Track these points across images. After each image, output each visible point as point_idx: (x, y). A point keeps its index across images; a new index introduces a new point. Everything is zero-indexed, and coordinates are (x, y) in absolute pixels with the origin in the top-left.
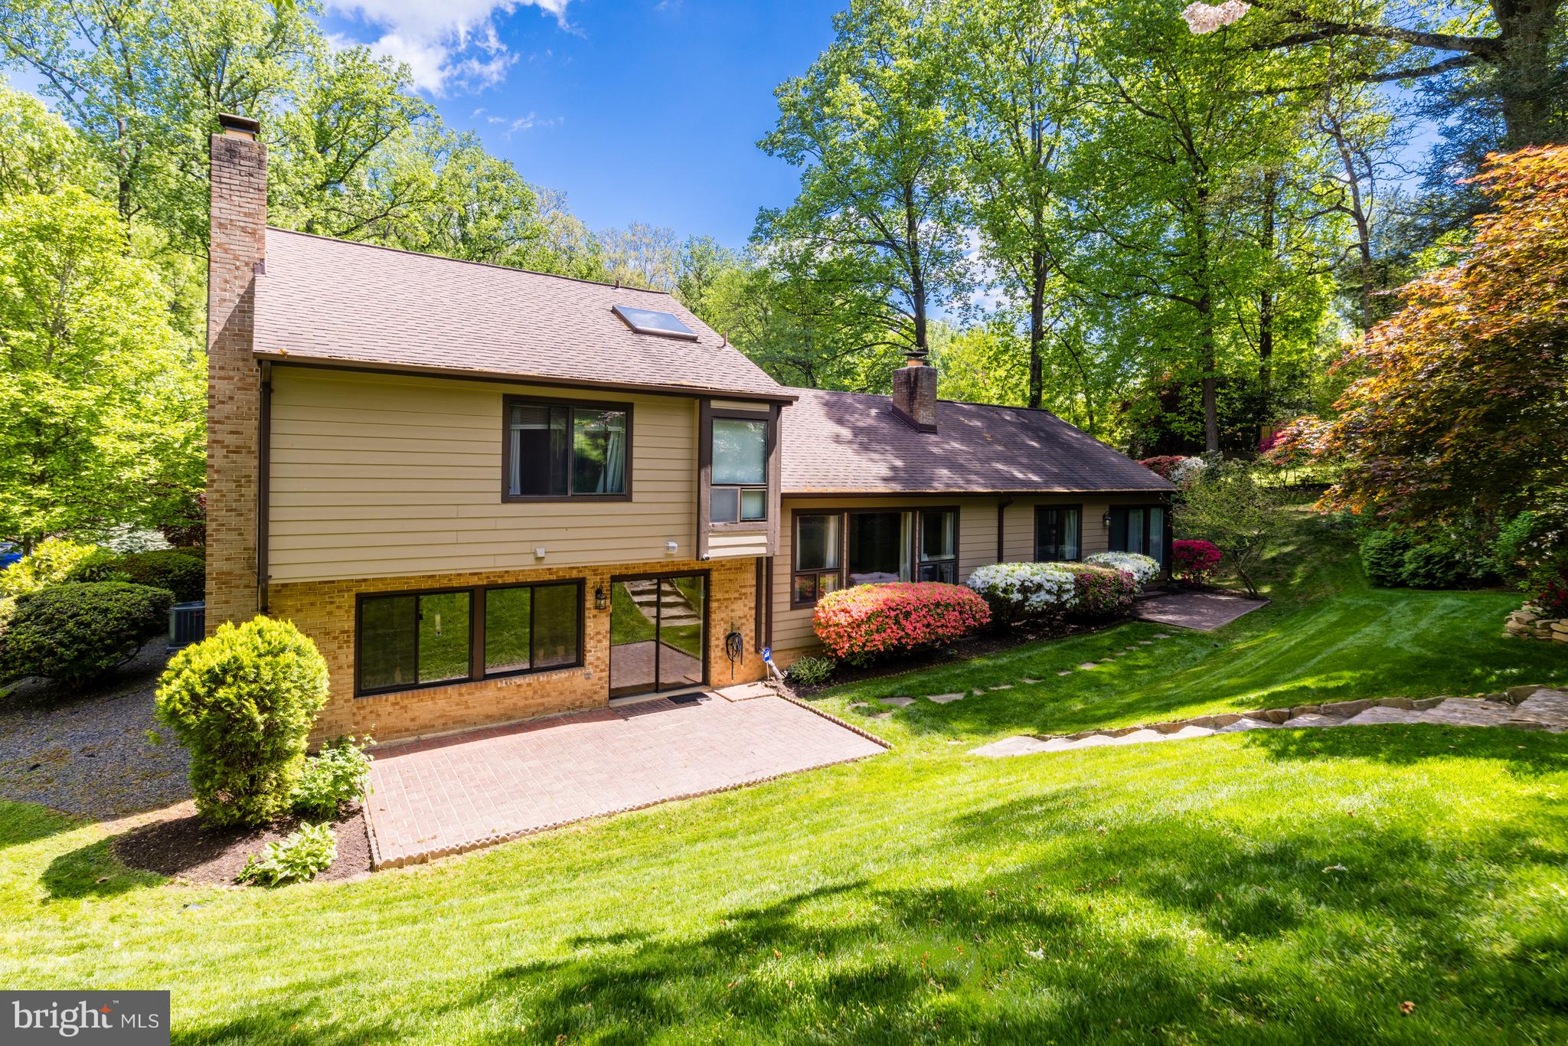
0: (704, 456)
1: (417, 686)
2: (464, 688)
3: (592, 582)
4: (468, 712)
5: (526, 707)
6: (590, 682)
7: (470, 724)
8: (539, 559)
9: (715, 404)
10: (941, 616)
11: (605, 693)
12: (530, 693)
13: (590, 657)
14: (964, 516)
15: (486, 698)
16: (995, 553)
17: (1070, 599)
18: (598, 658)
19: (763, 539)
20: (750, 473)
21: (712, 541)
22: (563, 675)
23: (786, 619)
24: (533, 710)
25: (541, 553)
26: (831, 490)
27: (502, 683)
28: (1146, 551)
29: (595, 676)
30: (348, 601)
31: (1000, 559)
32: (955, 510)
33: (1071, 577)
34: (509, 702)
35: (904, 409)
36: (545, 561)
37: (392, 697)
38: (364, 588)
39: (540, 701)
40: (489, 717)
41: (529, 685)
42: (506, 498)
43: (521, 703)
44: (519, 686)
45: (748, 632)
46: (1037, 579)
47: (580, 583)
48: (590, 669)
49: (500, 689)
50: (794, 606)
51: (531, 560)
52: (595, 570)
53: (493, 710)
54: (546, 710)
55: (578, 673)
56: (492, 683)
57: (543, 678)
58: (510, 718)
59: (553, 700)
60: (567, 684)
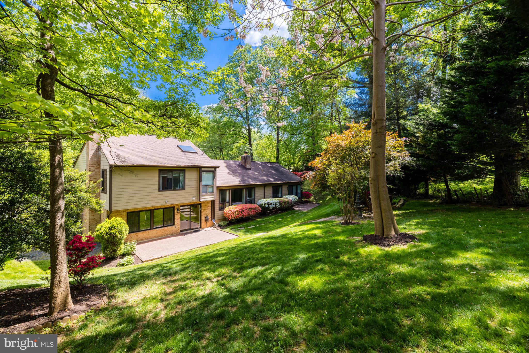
0: (200, 180)
1: (139, 231)
2: (149, 231)
3: (176, 207)
4: (150, 236)
5: (162, 234)
6: (176, 229)
8: (166, 203)
9: (203, 169)
10: (251, 211)
11: (179, 231)
12: (163, 231)
13: (176, 223)
14: (256, 189)
15: (154, 233)
16: (263, 196)
17: (278, 206)
18: (178, 223)
19: (213, 196)
20: (210, 183)
21: (202, 197)
22: (170, 227)
23: (218, 213)
24: (164, 235)
25: (167, 202)
26: (227, 185)
27: (157, 229)
28: (297, 195)
29: (177, 227)
30: (125, 214)
31: (264, 198)
32: (254, 188)
33: (278, 201)
34: (159, 233)
35: (244, 165)
37: (134, 233)
38: (128, 211)
39: (165, 233)
40: (155, 237)
42: (159, 191)
44: (161, 230)
45: (209, 216)
46: (271, 202)
47: (174, 208)
48: (176, 226)
49: (157, 231)
50: (220, 210)
51: (164, 203)
52: (177, 205)
53: (156, 235)
54: (167, 235)
55: (173, 226)
56: (155, 230)
57: (166, 228)
58: (159, 237)
59: (168, 233)
60: (171, 229)
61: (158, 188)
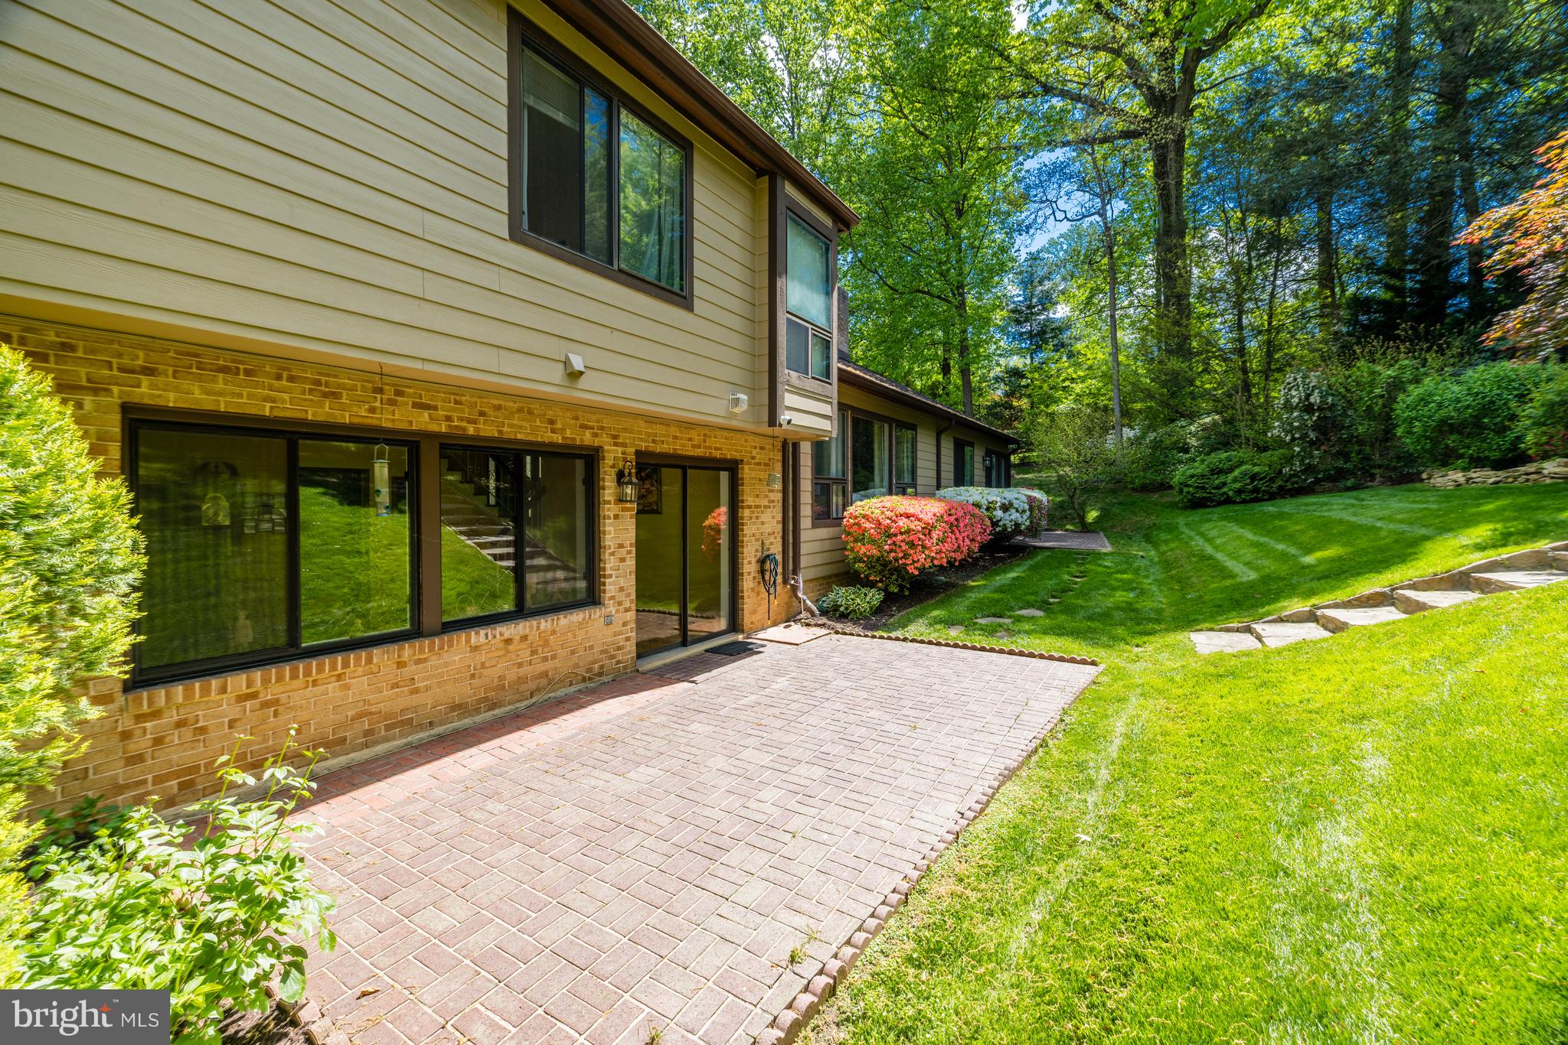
1: (298, 653)
2: (408, 650)
4: (416, 700)
5: (521, 680)
6: (612, 629)
7: (421, 727)
8: (574, 375)
11: (631, 648)
12: (525, 655)
13: (610, 588)
18: (622, 589)
21: (788, 400)
22: (577, 617)
24: (532, 685)
25: (578, 363)
27: (479, 636)
29: (619, 620)
34: (492, 674)
37: (238, 682)
39: (540, 667)
40: (459, 708)
41: (524, 638)
43: (512, 675)
44: (508, 641)
48: (611, 608)
49: (475, 649)
50: (814, 526)
51: (557, 374)
53: (464, 691)
55: (592, 614)
56: (460, 638)
57: (545, 623)
58: (493, 706)
59: (560, 665)
60: (581, 634)
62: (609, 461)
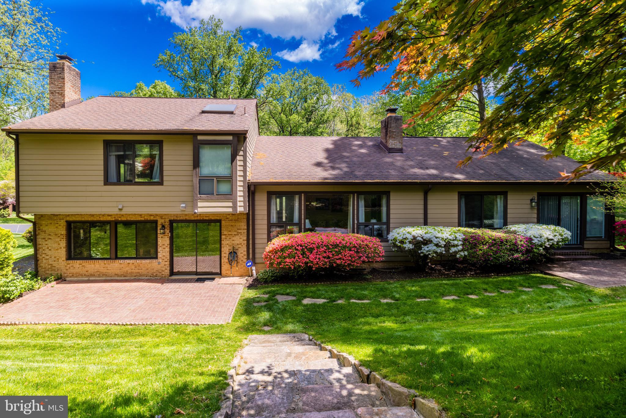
1: (89, 259)
2: (106, 262)
3: (160, 221)
4: (108, 271)
5: (132, 273)
6: (160, 266)
7: (109, 277)
8: (120, 210)
9: (200, 138)
10: (339, 253)
11: (168, 272)
12: (133, 267)
13: (160, 255)
14: (393, 196)
15: (116, 266)
16: (422, 221)
18: (164, 256)
19: (228, 204)
20: (222, 170)
22: (148, 261)
24: (135, 274)
25: (121, 207)
27: (121, 261)
28: (558, 223)
29: (163, 263)
30: (63, 223)
31: (426, 223)
32: (388, 194)
33: (460, 236)
34: (124, 270)
35: (384, 141)
36: (123, 211)
38: (68, 219)
39: (137, 271)
40: (117, 275)
41: (133, 264)
43: (130, 271)
44: (129, 264)
45: (242, 252)
46: (427, 236)
47: (156, 222)
48: (160, 260)
49: (121, 264)
51: (117, 209)
52: (161, 216)
53: (118, 272)
54: (141, 275)
55: (154, 261)
56: (118, 261)
57: (138, 261)
58: (125, 276)
59: (143, 271)
60: (149, 266)
61: (102, 178)
62: (159, 223)
